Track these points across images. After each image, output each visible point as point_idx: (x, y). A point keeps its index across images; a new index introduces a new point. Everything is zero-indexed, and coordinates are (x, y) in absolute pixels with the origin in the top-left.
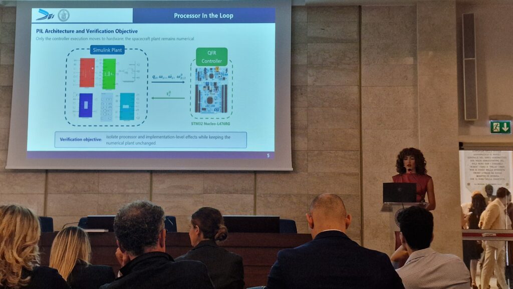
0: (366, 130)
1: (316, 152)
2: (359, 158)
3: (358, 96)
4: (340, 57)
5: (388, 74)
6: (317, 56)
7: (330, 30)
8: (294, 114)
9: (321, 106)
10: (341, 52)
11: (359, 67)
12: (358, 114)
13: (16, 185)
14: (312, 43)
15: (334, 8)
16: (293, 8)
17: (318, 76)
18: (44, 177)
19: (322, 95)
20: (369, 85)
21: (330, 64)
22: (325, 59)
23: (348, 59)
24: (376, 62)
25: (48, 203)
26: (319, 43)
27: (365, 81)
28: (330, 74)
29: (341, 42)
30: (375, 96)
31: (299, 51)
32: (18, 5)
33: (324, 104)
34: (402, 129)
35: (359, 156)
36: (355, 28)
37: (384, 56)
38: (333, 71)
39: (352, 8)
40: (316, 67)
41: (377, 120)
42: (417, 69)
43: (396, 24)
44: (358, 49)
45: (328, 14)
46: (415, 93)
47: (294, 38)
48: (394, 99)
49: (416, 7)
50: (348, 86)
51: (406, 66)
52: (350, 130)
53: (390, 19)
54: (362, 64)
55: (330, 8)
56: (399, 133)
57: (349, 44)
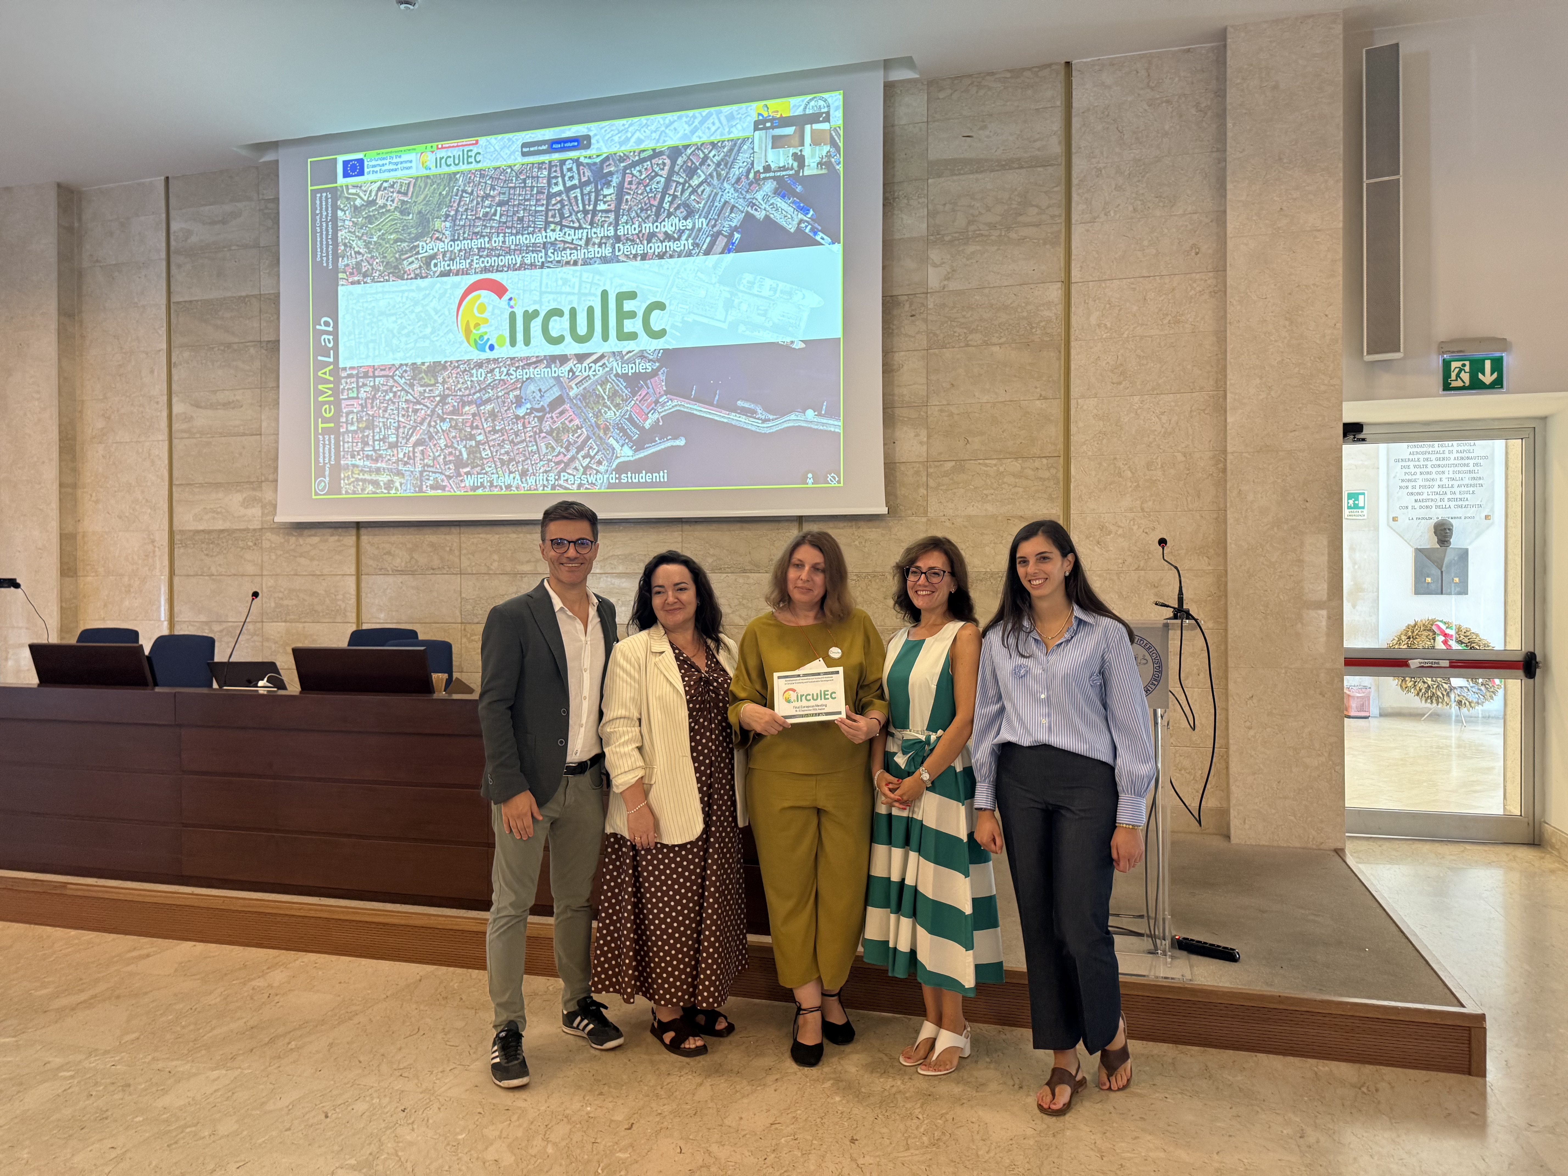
0: (1081, 401)
1: (949, 466)
2: (1060, 475)
3: (1060, 309)
4: (1014, 206)
5: (1146, 243)
6: (953, 210)
7: (988, 137)
8: (892, 370)
9: (962, 344)
10: (1016, 193)
11: (1063, 230)
12: (1059, 359)
13: (301, 556)
14: (939, 176)
15: (997, 76)
16: (889, 87)
17: (954, 264)
18: (354, 538)
19: (964, 313)
20: (1091, 278)
21: (987, 228)
22: (973, 216)
23: (1036, 210)
24: (1112, 214)
25: (363, 595)
26: (960, 174)
27: (1081, 267)
28: (986, 255)
29: (1016, 165)
30: (1108, 306)
31: (906, 201)
32: (283, 156)
33: (970, 337)
34: (1182, 391)
35: (1062, 470)
36: (1057, 125)
37: (1134, 195)
38: (996, 248)
39: (1046, 72)
40: (951, 241)
41: (1112, 371)
42: (1225, 222)
43: (1168, 102)
44: (1063, 180)
45: (982, 92)
46: (1221, 291)
47: (894, 167)
48: (1160, 310)
49: (1225, 46)
50: (1032, 286)
51: (1195, 216)
52: (1037, 402)
53: (1152, 89)
54: (1073, 221)
55: (988, 78)
56: (1173, 404)
57: (1039, 169)
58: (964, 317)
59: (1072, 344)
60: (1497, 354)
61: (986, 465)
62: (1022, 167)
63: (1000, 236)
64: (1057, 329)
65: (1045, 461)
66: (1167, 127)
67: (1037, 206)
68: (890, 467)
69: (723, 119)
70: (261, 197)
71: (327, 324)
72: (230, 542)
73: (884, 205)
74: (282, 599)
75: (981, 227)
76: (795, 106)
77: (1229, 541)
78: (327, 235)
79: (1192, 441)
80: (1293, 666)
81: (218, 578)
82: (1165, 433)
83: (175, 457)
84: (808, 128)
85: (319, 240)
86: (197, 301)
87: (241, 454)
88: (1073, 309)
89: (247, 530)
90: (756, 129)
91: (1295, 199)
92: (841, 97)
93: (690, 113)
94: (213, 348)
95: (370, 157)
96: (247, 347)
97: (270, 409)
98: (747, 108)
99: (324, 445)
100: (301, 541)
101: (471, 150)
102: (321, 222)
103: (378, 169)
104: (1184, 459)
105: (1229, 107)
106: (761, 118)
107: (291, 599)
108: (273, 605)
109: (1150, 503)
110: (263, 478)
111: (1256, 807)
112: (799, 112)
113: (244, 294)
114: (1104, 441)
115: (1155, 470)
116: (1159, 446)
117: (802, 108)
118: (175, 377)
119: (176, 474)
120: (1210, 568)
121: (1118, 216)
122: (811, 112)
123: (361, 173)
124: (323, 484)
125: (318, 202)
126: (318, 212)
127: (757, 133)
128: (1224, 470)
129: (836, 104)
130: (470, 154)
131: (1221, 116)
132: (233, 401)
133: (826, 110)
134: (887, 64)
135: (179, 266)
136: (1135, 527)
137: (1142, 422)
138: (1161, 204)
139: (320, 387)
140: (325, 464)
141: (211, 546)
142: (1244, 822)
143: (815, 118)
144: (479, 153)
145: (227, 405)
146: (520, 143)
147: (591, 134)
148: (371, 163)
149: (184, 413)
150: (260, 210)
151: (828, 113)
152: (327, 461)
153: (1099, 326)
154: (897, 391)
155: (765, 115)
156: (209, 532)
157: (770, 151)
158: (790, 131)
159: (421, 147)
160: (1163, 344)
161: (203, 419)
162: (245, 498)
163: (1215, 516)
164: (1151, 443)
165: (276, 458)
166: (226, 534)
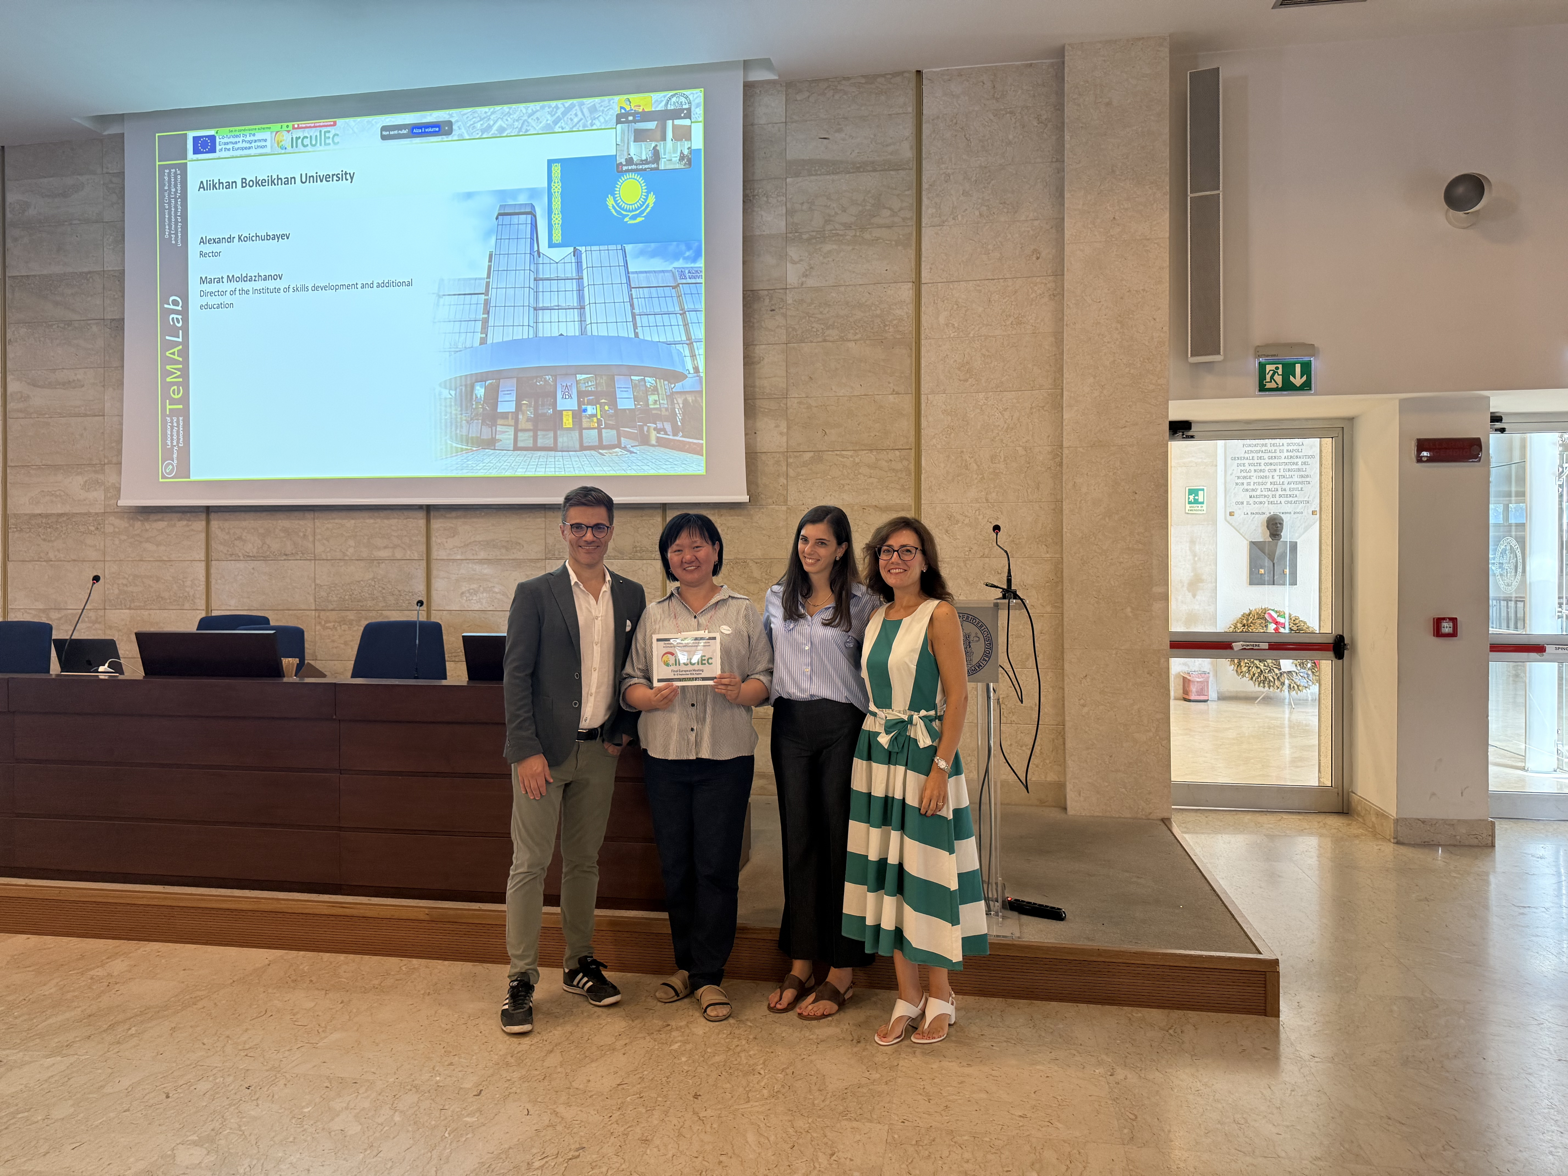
0: (929, 396)
1: (807, 456)
2: (912, 467)
3: (911, 308)
4: (868, 208)
5: (990, 247)
6: (810, 209)
7: (844, 140)
8: (753, 363)
9: (820, 339)
10: (870, 195)
11: (915, 233)
12: (910, 356)
13: (148, 540)
14: (797, 175)
15: (852, 81)
16: (749, 88)
17: (812, 262)
18: (204, 523)
19: (821, 309)
20: (940, 280)
21: (842, 228)
22: (829, 215)
23: (889, 213)
24: (960, 217)
25: (213, 582)
26: (816, 175)
27: (931, 268)
28: (842, 254)
29: (869, 168)
30: (955, 306)
31: (765, 199)
32: (128, 129)
33: (827, 333)
34: (1023, 389)
35: (913, 462)
36: (907, 130)
37: (980, 201)
38: (851, 248)
39: (898, 79)
40: (809, 240)
41: (959, 369)
42: (1063, 229)
43: (1011, 113)
44: (915, 184)
45: (837, 97)
46: (1058, 295)
47: (753, 165)
48: (1004, 311)
49: (1063, 63)
50: (886, 286)
51: (1036, 223)
52: (890, 396)
53: (997, 100)
54: (923, 225)
55: (844, 82)
56: (1015, 401)
57: (892, 172)
58: (821, 313)
59: (923, 342)
60: (1306, 359)
61: (843, 456)
62: (875, 170)
63: (855, 236)
64: (908, 327)
65: (897, 453)
66: (1011, 137)
67: (890, 209)
68: (752, 457)
69: (585, 111)
70: (105, 170)
71: (175, 303)
72: (70, 526)
73: (743, 201)
74: (126, 585)
75: (837, 226)
76: (657, 101)
77: (1065, 530)
78: (176, 211)
79: (1033, 436)
80: (1123, 648)
81: (57, 563)
82: (1007, 428)
83: (9, 437)
84: (670, 123)
85: (167, 216)
86: (35, 276)
87: (81, 435)
88: (923, 309)
89: (88, 514)
90: (618, 122)
91: (1127, 209)
92: (702, 95)
93: (553, 103)
94: (52, 325)
95: (222, 135)
96: (89, 325)
97: (114, 389)
98: (609, 101)
99: (172, 427)
100: (147, 526)
101: (329, 132)
102: (170, 198)
103: (230, 146)
104: (1024, 453)
105: (1066, 120)
106: (623, 111)
107: (137, 586)
108: (116, 591)
109: (994, 495)
110: (106, 461)
111: (1090, 781)
112: (661, 107)
113: (86, 270)
114: (953, 435)
115: (999, 463)
116: (1002, 440)
117: (664, 103)
118: (10, 355)
119: (10, 456)
120: (1048, 555)
121: (965, 220)
122: (672, 108)
123: (213, 150)
124: (171, 467)
125: (166, 178)
126: (166, 188)
127: (619, 126)
128: (1061, 464)
129: (697, 101)
130: (327, 135)
131: (1060, 128)
132: (74, 380)
133: (687, 106)
134: (747, 65)
135: (15, 240)
136: (981, 517)
137: (986, 417)
138: (1005, 210)
139: (168, 367)
140: (173, 446)
141: (49, 530)
142: (1080, 795)
143: (676, 114)
144: (338, 135)
145: (67, 384)
146: (379, 126)
147: (453, 120)
148: (223, 141)
149: (20, 392)
150: (104, 184)
151: (689, 110)
152: (175, 444)
153: (947, 325)
154: (758, 383)
155: (628, 108)
156: (47, 516)
157: (632, 143)
158: (651, 125)
159: (276, 127)
160: (1006, 343)
161: (40, 398)
162: (86, 481)
163: (1053, 507)
164: (995, 438)
165: (120, 441)
166: (65, 519)
